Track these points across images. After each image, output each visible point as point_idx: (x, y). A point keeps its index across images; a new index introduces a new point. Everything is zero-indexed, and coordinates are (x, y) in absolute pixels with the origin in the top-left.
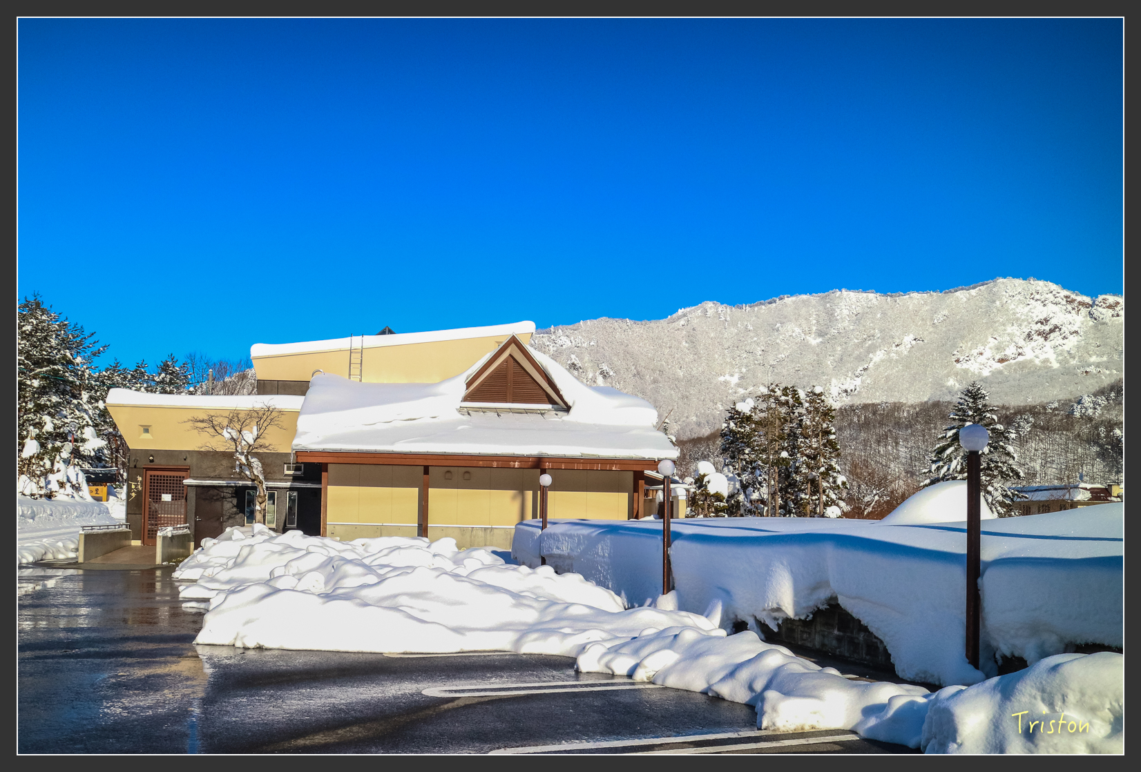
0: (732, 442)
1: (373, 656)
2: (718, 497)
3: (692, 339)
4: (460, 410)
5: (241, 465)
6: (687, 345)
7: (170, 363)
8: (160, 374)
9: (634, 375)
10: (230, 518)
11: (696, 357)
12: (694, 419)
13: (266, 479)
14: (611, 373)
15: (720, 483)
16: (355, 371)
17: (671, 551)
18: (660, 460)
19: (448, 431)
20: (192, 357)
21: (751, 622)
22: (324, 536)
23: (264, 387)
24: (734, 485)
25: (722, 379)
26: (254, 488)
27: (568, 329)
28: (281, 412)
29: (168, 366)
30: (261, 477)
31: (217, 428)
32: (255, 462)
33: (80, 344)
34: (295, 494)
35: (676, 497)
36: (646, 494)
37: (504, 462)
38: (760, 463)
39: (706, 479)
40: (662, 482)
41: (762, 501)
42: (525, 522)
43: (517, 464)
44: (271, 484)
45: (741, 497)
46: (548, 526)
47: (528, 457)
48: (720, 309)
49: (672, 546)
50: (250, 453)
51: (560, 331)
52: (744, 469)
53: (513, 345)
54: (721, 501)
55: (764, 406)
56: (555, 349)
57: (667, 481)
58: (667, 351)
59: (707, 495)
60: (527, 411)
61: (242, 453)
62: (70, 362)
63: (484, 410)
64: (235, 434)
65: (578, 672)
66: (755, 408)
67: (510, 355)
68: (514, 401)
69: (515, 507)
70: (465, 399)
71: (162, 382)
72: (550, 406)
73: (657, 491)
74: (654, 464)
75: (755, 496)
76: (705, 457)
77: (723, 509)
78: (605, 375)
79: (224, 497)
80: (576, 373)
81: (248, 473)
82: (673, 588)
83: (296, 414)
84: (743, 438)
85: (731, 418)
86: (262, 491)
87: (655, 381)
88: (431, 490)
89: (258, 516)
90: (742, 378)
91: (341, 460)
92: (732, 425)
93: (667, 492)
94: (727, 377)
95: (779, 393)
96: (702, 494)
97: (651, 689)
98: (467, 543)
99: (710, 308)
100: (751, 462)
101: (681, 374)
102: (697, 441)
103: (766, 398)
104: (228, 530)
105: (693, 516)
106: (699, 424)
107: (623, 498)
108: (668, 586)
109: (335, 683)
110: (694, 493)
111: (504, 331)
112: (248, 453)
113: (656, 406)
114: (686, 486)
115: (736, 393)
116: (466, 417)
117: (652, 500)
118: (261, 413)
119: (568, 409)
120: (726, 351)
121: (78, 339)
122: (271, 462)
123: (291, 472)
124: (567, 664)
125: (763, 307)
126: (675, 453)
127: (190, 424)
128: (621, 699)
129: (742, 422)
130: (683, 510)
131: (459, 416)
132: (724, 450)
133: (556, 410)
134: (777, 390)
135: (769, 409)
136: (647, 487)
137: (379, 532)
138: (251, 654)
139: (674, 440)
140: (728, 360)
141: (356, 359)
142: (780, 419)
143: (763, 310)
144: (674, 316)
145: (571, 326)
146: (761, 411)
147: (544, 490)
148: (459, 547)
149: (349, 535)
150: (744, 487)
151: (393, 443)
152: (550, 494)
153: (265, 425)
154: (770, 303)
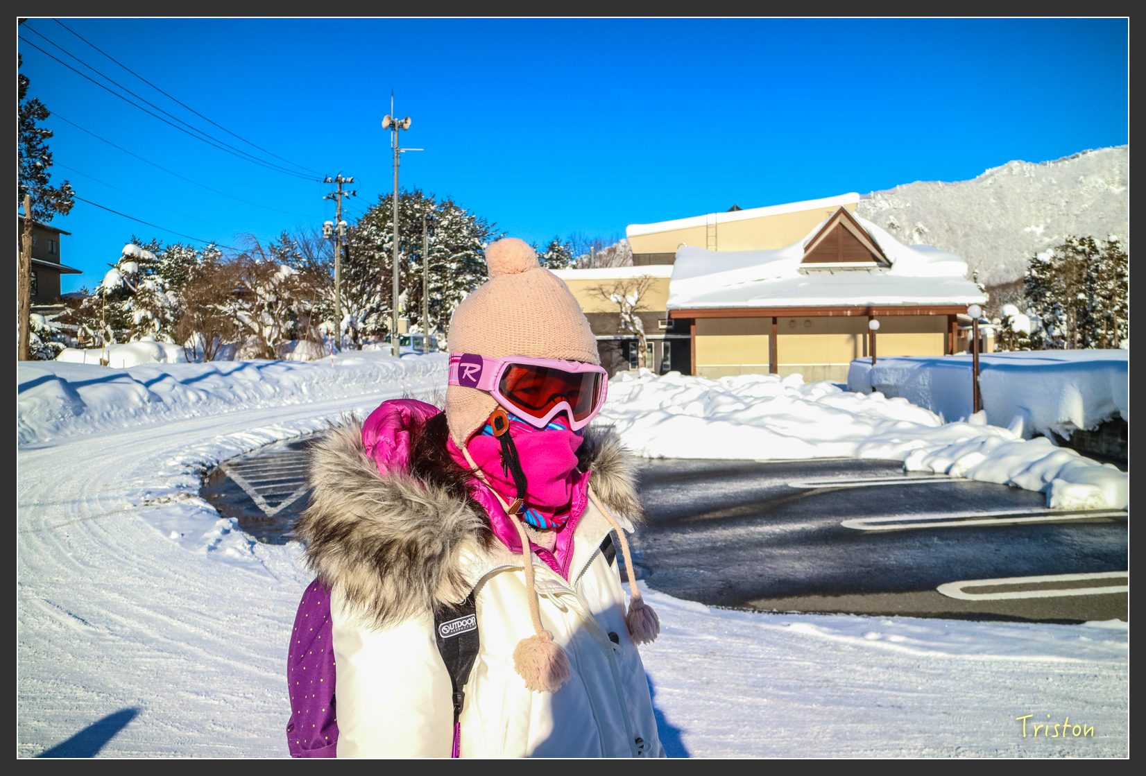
0: (1035, 287)
1: (748, 462)
2: (1022, 335)
3: (999, 196)
4: (800, 271)
5: (626, 323)
6: (995, 201)
7: (555, 243)
8: (548, 253)
9: (947, 231)
10: (618, 364)
11: (1003, 211)
12: (1003, 267)
13: (646, 333)
14: (926, 230)
15: (1023, 322)
16: (712, 242)
17: (980, 379)
18: (970, 305)
19: (792, 289)
20: (572, 238)
21: (1047, 432)
22: (695, 374)
23: (639, 260)
24: (1037, 324)
25: (1028, 230)
26: (636, 340)
27: (886, 193)
28: (655, 279)
29: (554, 245)
30: (642, 332)
31: (606, 294)
32: (637, 319)
33: (485, 232)
34: (669, 344)
35: (985, 336)
36: (959, 333)
37: (838, 311)
38: (1060, 304)
39: (1011, 320)
40: (971, 324)
41: (1063, 337)
42: (858, 359)
43: (849, 313)
44: (650, 337)
45: (1044, 334)
46: (877, 362)
47: (859, 307)
48: (1025, 167)
49: (981, 375)
50: (634, 312)
51: (879, 196)
52: (1045, 310)
53: (842, 215)
54: (1024, 337)
55: (1061, 255)
56: (875, 211)
57: (976, 322)
58: (976, 208)
59: (1011, 334)
60: (855, 269)
61: (626, 313)
62: (478, 248)
63: (819, 269)
64: (620, 299)
65: (906, 471)
66: (1054, 258)
67: (840, 223)
68: (844, 260)
69: (849, 349)
70: (805, 261)
71: (551, 258)
72: (874, 264)
73: (968, 330)
74: (964, 309)
75: (1056, 332)
76: (1013, 301)
77: (1027, 345)
78: (920, 232)
79: (612, 349)
80: (894, 231)
81: (631, 328)
82: (982, 408)
83: (668, 281)
84: (1044, 283)
85: (1034, 267)
86: (643, 343)
87: (966, 235)
88: (779, 337)
89: (641, 362)
90: (1047, 228)
91: (707, 315)
92: (1034, 273)
93: (976, 331)
94: (1033, 228)
95: (1076, 243)
96: (1007, 332)
97: (964, 482)
98: (811, 377)
99: (1016, 167)
100: (1052, 304)
101: (990, 227)
102: (1005, 286)
103: (1064, 248)
104: (618, 374)
105: (1000, 351)
106: (1007, 271)
107: (939, 338)
108: (978, 406)
109: (722, 480)
110: (1001, 332)
111: (834, 203)
112: (631, 312)
113: (967, 258)
114: (994, 326)
115: (1041, 241)
116: (805, 276)
117: (965, 339)
118: (640, 282)
119: (890, 265)
120: (1032, 205)
121: (483, 229)
122: (649, 320)
123: (665, 327)
124: (898, 465)
125: (1066, 162)
126: (984, 298)
127: (585, 292)
128: (940, 488)
129: (1042, 270)
130: (991, 345)
131: (799, 275)
132: (1028, 294)
133: (880, 266)
134: (1074, 240)
135: (1067, 257)
136: (959, 328)
137: (738, 371)
138: (656, 462)
139: (983, 287)
140: (1034, 212)
141: (712, 233)
142: (1077, 266)
143: (1067, 164)
144: (982, 176)
145: (889, 191)
146: (1060, 259)
147: (872, 334)
148: (805, 380)
149: (715, 374)
150: (1046, 325)
151: (747, 300)
152: (878, 336)
153: (644, 290)
154: (1073, 158)
